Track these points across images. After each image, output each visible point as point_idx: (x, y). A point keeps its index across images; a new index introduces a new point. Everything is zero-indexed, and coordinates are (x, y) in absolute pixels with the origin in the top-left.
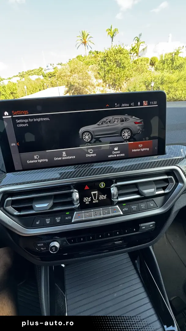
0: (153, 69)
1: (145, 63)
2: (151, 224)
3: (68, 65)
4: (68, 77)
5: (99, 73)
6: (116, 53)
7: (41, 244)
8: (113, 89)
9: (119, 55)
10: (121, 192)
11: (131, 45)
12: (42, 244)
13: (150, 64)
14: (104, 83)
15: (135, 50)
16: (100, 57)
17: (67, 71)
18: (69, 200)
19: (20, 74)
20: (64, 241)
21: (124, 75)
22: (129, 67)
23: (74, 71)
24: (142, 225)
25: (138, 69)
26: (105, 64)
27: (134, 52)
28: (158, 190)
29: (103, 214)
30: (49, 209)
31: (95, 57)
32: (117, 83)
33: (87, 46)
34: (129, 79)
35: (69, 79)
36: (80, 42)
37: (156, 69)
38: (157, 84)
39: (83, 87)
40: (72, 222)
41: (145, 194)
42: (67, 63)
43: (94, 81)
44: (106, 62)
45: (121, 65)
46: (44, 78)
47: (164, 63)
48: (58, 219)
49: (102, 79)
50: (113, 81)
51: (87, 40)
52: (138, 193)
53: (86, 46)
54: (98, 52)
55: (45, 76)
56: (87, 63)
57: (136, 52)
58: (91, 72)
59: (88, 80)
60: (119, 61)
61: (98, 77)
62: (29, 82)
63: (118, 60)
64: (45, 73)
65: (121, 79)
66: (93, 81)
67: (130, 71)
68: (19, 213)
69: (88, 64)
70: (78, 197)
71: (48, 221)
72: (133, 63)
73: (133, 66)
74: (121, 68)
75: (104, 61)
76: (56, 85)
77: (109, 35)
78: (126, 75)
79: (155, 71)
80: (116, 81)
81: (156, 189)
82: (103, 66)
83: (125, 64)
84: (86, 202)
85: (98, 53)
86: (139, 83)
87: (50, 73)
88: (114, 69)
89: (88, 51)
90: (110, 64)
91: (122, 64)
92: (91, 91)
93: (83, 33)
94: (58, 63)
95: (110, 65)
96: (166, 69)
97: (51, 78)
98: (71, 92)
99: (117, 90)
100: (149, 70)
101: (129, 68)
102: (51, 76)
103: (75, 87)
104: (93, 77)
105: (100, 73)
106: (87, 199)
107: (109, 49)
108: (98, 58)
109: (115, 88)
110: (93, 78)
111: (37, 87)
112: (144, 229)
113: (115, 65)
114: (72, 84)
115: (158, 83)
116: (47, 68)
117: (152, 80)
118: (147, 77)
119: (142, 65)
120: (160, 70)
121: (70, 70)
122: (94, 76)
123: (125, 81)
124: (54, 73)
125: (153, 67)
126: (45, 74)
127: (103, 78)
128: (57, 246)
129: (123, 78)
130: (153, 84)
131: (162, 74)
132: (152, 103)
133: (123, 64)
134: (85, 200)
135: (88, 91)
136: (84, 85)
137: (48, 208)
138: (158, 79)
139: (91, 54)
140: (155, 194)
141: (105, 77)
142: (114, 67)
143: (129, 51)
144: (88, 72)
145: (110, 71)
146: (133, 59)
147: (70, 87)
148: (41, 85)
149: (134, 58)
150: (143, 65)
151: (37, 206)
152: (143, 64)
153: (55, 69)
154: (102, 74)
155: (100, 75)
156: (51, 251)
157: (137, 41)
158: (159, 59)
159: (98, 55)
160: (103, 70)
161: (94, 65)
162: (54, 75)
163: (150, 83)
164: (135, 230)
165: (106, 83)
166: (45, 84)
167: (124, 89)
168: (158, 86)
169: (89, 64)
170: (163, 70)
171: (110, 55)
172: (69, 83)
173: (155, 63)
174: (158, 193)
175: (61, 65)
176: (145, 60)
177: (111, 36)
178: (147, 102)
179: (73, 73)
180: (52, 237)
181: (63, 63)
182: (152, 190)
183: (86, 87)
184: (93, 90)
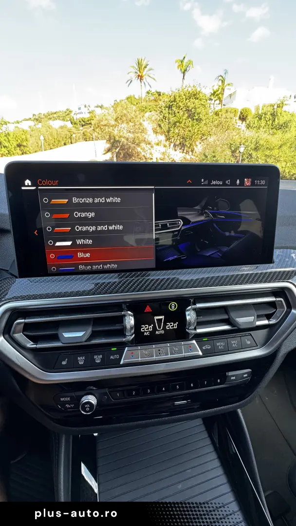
0: (242, 126)
1: (232, 115)
2: (245, 372)
3: (112, 109)
4: (111, 128)
5: (160, 126)
6: (189, 97)
7: (66, 399)
8: (180, 151)
9: (193, 101)
10: (202, 319)
11: (211, 87)
12: (69, 399)
13: (240, 118)
14: (168, 142)
15: (218, 95)
16: (163, 100)
17: (109, 118)
18: (117, 327)
19: (34, 117)
20: (106, 394)
21: (198, 131)
22: (207, 120)
23: (120, 119)
24: (230, 374)
25: (220, 124)
26: (170, 112)
27: (216, 98)
28: (259, 319)
29: (171, 354)
30: (85, 342)
31: (155, 100)
32: (187, 143)
33: (145, 83)
34: (207, 138)
35: (113, 130)
36: (133, 76)
37: (248, 127)
38: (249, 149)
39: (135, 145)
40: (121, 363)
41: (240, 325)
42: (110, 106)
43: (152, 137)
44: (172, 110)
45: (195, 116)
46: (73, 127)
47: (261, 119)
48: (98, 359)
49: (164, 135)
50: (182, 140)
51: (144, 74)
52: (227, 322)
53: (143, 83)
54: (160, 93)
55: (75, 124)
57: (219, 98)
58: (148, 122)
59: (143, 134)
60: (193, 110)
61: (158, 131)
62: (48, 130)
63: (190, 108)
64: (75, 118)
65: (193, 137)
66: (150, 137)
67: (209, 126)
68: (35, 346)
69: (143, 110)
70: (133, 324)
71: (81, 360)
72: (212, 115)
73: (213, 118)
74: (195, 121)
75: (170, 107)
76: (91, 139)
77: (179, 69)
78: (201, 132)
79: (246, 129)
80: (185, 140)
81: (256, 317)
82: (167, 115)
83: (200, 115)
84: (145, 331)
85: (160, 95)
86: (221, 145)
87: (84, 120)
88: (184, 121)
89: (145, 91)
90: (178, 112)
91: (196, 115)
92: (146, 152)
93: (139, 63)
94: (96, 105)
95: (178, 114)
96: (264, 128)
97: (84, 127)
98: (114, 150)
99: (186, 153)
100: (237, 127)
101: (208, 122)
102: (85, 123)
103: (121, 144)
104: (150, 130)
105: (162, 125)
106: (147, 327)
107: (179, 91)
108: (161, 103)
109: (183, 151)
110: (150, 132)
111: (61, 139)
112: (233, 380)
113: (186, 115)
114: (117, 138)
115: (251, 148)
116: (78, 111)
117: (242, 143)
118: (234, 138)
119: (226, 118)
120: (255, 129)
121: (115, 117)
122: (153, 129)
123: (199, 141)
124: (89, 119)
125: (244, 122)
126: (75, 120)
127: (166, 133)
128: (93, 403)
129: (197, 136)
130: (242, 149)
131: (257, 135)
132: (257, 182)
133: (198, 114)
134: (143, 330)
135: (141, 151)
136: (135, 142)
137: (84, 339)
138: (251, 142)
139: (150, 95)
140: (255, 326)
141: (168, 132)
142: (184, 118)
143: (208, 96)
144: (143, 122)
145: (178, 124)
146: (215, 109)
147: (114, 142)
148: (68, 137)
149: (215, 107)
150: (229, 120)
151: (67, 335)
152: (228, 117)
153: (91, 114)
154: (165, 127)
155: (161, 128)
156: (82, 410)
157: (221, 82)
158: (253, 111)
159: (161, 97)
160: (167, 121)
161: (152, 112)
162: (90, 122)
163: (238, 147)
164: (219, 381)
165: (170, 141)
166: (74, 136)
167: (198, 153)
168: (250, 153)
169: (146, 110)
170: (259, 128)
171: (179, 99)
172: (112, 138)
173: (246, 116)
174: (259, 323)
175: (101, 107)
176: (233, 111)
177: (183, 70)
178: (250, 180)
179: (119, 121)
180: (83, 387)
181: (105, 106)
182: (251, 319)
183: (138, 145)
184: (149, 151)
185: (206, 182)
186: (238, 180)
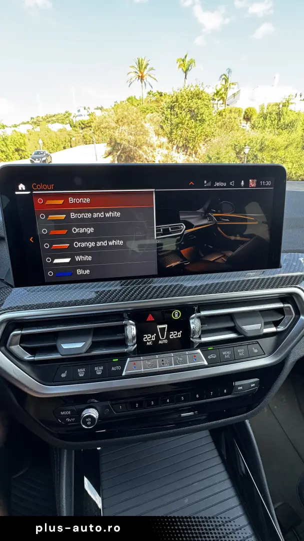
0: (247, 126)
1: (236, 115)
2: (252, 382)
3: (112, 110)
4: (112, 130)
5: (162, 127)
6: (191, 97)
7: (66, 413)
8: (184, 153)
9: (195, 101)
10: (206, 327)
11: (214, 86)
12: (69, 412)
13: (244, 118)
14: (170, 144)
15: (221, 95)
16: (164, 100)
17: (110, 120)
18: (119, 337)
19: (32, 120)
20: (108, 407)
21: (201, 132)
22: (210, 121)
23: (121, 121)
24: (237, 383)
25: (224, 124)
26: (172, 113)
27: (219, 98)
28: (266, 326)
29: (176, 364)
30: (85, 353)
31: (157, 101)
32: (190, 145)
33: (145, 83)
34: (210, 140)
35: (114, 132)
36: (134, 76)
37: (253, 127)
38: (254, 150)
39: (136, 148)
40: (123, 375)
41: (247, 333)
42: (111, 108)
43: (154, 139)
44: (174, 111)
45: (197, 116)
46: (73, 130)
47: (266, 118)
48: (99, 370)
49: (166, 138)
50: (184, 142)
51: (145, 73)
52: (233, 330)
53: (143, 83)
54: (162, 93)
55: (75, 126)
56: (144, 109)
57: (223, 98)
58: (149, 124)
59: (145, 136)
60: (195, 110)
61: (161, 133)
62: (47, 133)
63: (193, 109)
64: (74, 121)
65: (197, 138)
66: (152, 139)
67: (212, 126)
68: (33, 358)
69: (145, 112)
70: (135, 333)
71: (81, 372)
72: (216, 116)
73: (216, 119)
74: (198, 122)
75: (172, 108)
76: (91, 142)
77: (181, 69)
78: (204, 133)
79: (250, 129)
80: (188, 141)
81: (263, 324)
82: (169, 116)
83: (204, 116)
84: (147, 341)
85: (161, 95)
86: (225, 147)
87: (83, 122)
88: (187, 122)
89: (146, 91)
90: (181, 113)
91: (199, 116)
92: (149, 155)
93: (139, 63)
94: (96, 107)
95: (180, 115)
96: (269, 128)
97: (83, 130)
98: (115, 153)
99: (189, 155)
100: (242, 127)
102: (84, 126)
103: (122, 147)
104: (151, 132)
105: (164, 127)
106: (149, 336)
107: (181, 91)
108: (162, 103)
109: (187, 152)
110: (152, 134)
111: (60, 143)
112: (241, 390)
113: (189, 116)
114: (118, 141)
115: (256, 149)
116: (78, 114)
117: (247, 144)
118: (239, 139)
119: (230, 118)
120: (260, 129)
121: (115, 120)
122: (154, 131)
123: (203, 142)
124: (89, 121)
125: (249, 122)
126: (75, 123)
127: (169, 135)
128: (95, 416)
129: (200, 138)
130: (247, 151)
131: (262, 135)
132: (263, 183)
133: (201, 115)
134: (145, 339)
135: (143, 154)
136: (137, 145)
137: (84, 350)
138: (256, 143)
139: (151, 96)
140: (262, 333)
141: (171, 133)
142: (187, 119)
143: (211, 96)
144: (145, 124)
145: (180, 125)
146: (218, 109)
147: (114, 146)
148: (67, 141)
149: (218, 107)
150: (233, 120)
151: (65, 346)
152: (232, 117)
153: (91, 116)
154: (167, 129)
155: (164, 130)
156: (84, 424)
157: (224, 81)
158: (258, 111)
159: (162, 98)
160: (169, 122)
161: (155, 114)
162: (89, 124)
163: (243, 148)
164: (225, 391)
165: (173, 143)
166: (73, 139)
167: (201, 155)
168: (256, 154)
169: (147, 111)
170: (264, 128)
171: (181, 100)
172: (113, 140)
173: (251, 116)
174: (266, 330)
175: (101, 109)
176: (237, 111)
177: (184, 70)
178: (255, 181)
179: (120, 123)
180: (84, 400)
181: (105, 108)
182: (258, 326)
183: (140, 147)
184: (151, 154)
185: (209, 184)
186: (243, 181)
